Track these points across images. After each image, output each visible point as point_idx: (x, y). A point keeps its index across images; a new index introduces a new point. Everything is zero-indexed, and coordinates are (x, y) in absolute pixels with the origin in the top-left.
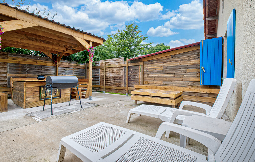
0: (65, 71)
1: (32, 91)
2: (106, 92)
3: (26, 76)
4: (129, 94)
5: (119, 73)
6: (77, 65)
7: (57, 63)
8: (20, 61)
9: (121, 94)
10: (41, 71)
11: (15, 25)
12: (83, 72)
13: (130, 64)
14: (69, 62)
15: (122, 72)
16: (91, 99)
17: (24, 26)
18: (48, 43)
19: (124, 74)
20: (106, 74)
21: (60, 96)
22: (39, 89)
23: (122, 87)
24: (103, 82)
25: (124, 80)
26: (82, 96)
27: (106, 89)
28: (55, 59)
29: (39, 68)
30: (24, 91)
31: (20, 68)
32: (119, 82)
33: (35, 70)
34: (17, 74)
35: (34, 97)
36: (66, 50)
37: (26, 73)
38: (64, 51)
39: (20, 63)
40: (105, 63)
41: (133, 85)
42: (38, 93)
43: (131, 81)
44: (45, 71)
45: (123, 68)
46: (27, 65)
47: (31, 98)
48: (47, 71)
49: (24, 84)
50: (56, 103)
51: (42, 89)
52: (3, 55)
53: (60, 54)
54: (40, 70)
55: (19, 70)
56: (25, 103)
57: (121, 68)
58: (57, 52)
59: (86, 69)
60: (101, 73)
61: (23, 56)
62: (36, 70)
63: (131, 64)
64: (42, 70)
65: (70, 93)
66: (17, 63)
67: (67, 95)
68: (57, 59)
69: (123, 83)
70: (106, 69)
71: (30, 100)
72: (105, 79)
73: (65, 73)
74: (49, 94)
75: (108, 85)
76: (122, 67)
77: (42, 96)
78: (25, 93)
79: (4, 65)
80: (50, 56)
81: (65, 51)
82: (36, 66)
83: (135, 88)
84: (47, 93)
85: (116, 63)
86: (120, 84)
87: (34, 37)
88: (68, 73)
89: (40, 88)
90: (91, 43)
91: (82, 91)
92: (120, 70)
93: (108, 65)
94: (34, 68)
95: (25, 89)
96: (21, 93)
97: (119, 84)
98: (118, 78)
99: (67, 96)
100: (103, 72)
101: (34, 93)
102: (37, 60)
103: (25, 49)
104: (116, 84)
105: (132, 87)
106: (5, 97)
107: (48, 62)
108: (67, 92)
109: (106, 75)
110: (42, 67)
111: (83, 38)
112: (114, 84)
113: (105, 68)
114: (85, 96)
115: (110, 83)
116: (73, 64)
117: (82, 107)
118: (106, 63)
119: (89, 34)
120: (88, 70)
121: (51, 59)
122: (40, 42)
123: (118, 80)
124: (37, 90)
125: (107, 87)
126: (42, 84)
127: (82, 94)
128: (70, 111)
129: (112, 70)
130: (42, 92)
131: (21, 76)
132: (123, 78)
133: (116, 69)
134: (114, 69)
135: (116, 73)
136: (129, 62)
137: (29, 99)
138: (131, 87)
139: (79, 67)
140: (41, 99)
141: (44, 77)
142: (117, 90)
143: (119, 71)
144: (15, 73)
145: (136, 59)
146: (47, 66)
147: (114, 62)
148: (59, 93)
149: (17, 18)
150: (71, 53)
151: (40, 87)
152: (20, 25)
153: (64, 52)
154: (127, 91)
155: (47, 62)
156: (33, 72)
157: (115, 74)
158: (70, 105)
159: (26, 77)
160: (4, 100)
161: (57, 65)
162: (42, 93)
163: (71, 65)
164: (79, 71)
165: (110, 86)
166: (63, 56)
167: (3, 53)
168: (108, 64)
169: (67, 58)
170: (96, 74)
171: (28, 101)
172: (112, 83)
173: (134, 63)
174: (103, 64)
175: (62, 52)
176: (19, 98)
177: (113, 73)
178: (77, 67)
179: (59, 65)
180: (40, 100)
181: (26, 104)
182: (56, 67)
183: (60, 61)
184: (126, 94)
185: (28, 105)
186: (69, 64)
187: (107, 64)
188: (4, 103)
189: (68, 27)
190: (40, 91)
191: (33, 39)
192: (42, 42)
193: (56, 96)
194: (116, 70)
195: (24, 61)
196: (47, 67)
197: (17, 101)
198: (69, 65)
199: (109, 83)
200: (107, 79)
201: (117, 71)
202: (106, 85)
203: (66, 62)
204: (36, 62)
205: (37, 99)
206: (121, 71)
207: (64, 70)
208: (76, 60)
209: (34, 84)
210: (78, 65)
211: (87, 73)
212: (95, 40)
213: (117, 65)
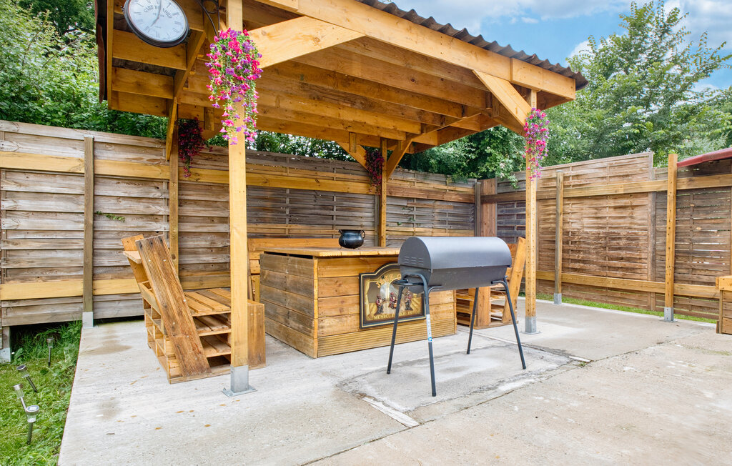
0: (406, 212)
1: (336, 294)
2: (565, 298)
3: (287, 232)
4: (675, 312)
5: (628, 220)
6: (445, 187)
7: (381, 183)
8: (268, 177)
9: (637, 308)
10: (332, 213)
11: (293, 40)
12: (467, 216)
13: (684, 179)
14: (420, 179)
15: (643, 215)
16: (533, 327)
17: (322, 40)
18: (369, 106)
19: (654, 223)
20: (565, 222)
21: (423, 314)
22: (357, 285)
23: (644, 280)
24: (554, 258)
25: (655, 250)
26: (492, 314)
27: (565, 285)
28: (374, 168)
29: (327, 202)
30: (312, 293)
31: (268, 204)
32: (629, 259)
33: (313, 211)
34: (261, 226)
35: (341, 315)
36: (419, 132)
37: (287, 220)
38: (409, 136)
39: (267, 185)
40: (562, 178)
41: (698, 272)
42: (356, 299)
43: (690, 254)
44: (346, 213)
45: (648, 201)
46: (288, 192)
47: (332, 320)
48: (350, 214)
49: (313, 265)
50: (410, 339)
51: (368, 283)
52: (216, 158)
53: (392, 149)
54: (327, 209)
55: (265, 209)
56: (316, 336)
57: (636, 202)
58: (382, 139)
59: (479, 202)
60: (545, 220)
61: (275, 160)
62: (316, 211)
63: (690, 180)
64: (335, 208)
65: (452, 300)
66: (260, 185)
67: (442, 308)
68: (382, 166)
69: (647, 265)
70: (564, 204)
71: (330, 326)
72: (560, 245)
73: (406, 220)
74: (388, 304)
75: (575, 270)
76: (646, 194)
77: (368, 313)
78: (316, 301)
79: (219, 194)
80: (360, 156)
81: (414, 135)
82: (316, 193)
83: (720, 288)
84: (384, 300)
85: (612, 180)
86: (633, 270)
87: (327, 83)
88: (417, 221)
89: (360, 281)
90: (534, 97)
91: (492, 292)
92: (633, 207)
93: (574, 186)
94: (310, 202)
95: (316, 284)
96: (299, 297)
97: (627, 269)
98: (622, 243)
99: (443, 312)
100: (552, 216)
101: (343, 302)
102: (320, 174)
103: (279, 131)
104: (610, 268)
105: (693, 282)
106: (257, 313)
107: (353, 180)
108: (445, 300)
109: (567, 227)
110: (335, 200)
111: (507, 76)
112: (603, 267)
113: (560, 201)
114: (501, 315)
115: (584, 262)
116: (434, 184)
117: (524, 368)
118: (566, 178)
119: (531, 61)
120: (485, 206)
121: (362, 167)
122: (341, 103)
123: (620, 249)
124: (352, 288)
125: (572, 277)
126: (368, 267)
127: (494, 307)
128: (491, 382)
129: (596, 208)
130: (366, 297)
131: (272, 231)
132: (647, 240)
133: (612, 203)
134: (603, 203)
135: (613, 221)
136: (678, 175)
137: (327, 322)
138: (688, 282)
139: (454, 198)
140: (365, 324)
141: (360, 239)
142: (618, 294)
143: (626, 213)
144: (254, 223)
145: (718, 160)
146: (350, 196)
147: (602, 173)
148: (419, 303)
149: (300, 11)
150: (431, 143)
151: (360, 276)
152: (311, 36)
153: (412, 140)
154: (668, 299)
155: (348, 180)
156: (306, 215)
157: (607, 224)
158: (468, 353)
159: (287, 234)
160: (255, 325)
161: (381, 191)
162: (367, 302)
163: (424, 187)
164: (452, 211)
165: (585, 275)
166: (406, 154)
167: (216, 151)
168: (576, 182)
169: (416, 161)
170: (518, 223)
171: (324, 330)
172: (593, 263)
173: (705, 178)
174: (554, 184)
175: (402, 138)
176: (288, 315)
177: (599, 221)
178: (446, 197)
179: (390, 188)
180: (361, 329)
181: (321, 341)
182: (380, 197)
183: (392, 176)
184: (663, 310)
185: (326, 347)
186: (421, 185)
187: (572, 182)
188: (255, 334)
189: (462, 36)
190: (360, 294)
191: (319, 94)
192: (350, 105)
193: (410, 313)
194: (615, 208)
195: (280, 178)
196: (349, 199)
197: (280, 327)
198: (421, 190)
199: (579, 261)
200: (572, 247)
201: (618, 211)
202: (564, 268)
203: (410, 178)
204: (316, 179)
205: (352, 322)
206: (638, 213)
207: (404, 207)
208: (445, 169)
209: (342, 265)
210: (449, 188)
211: (482, 219)
212: (547, 82)
213: (620, 187)
